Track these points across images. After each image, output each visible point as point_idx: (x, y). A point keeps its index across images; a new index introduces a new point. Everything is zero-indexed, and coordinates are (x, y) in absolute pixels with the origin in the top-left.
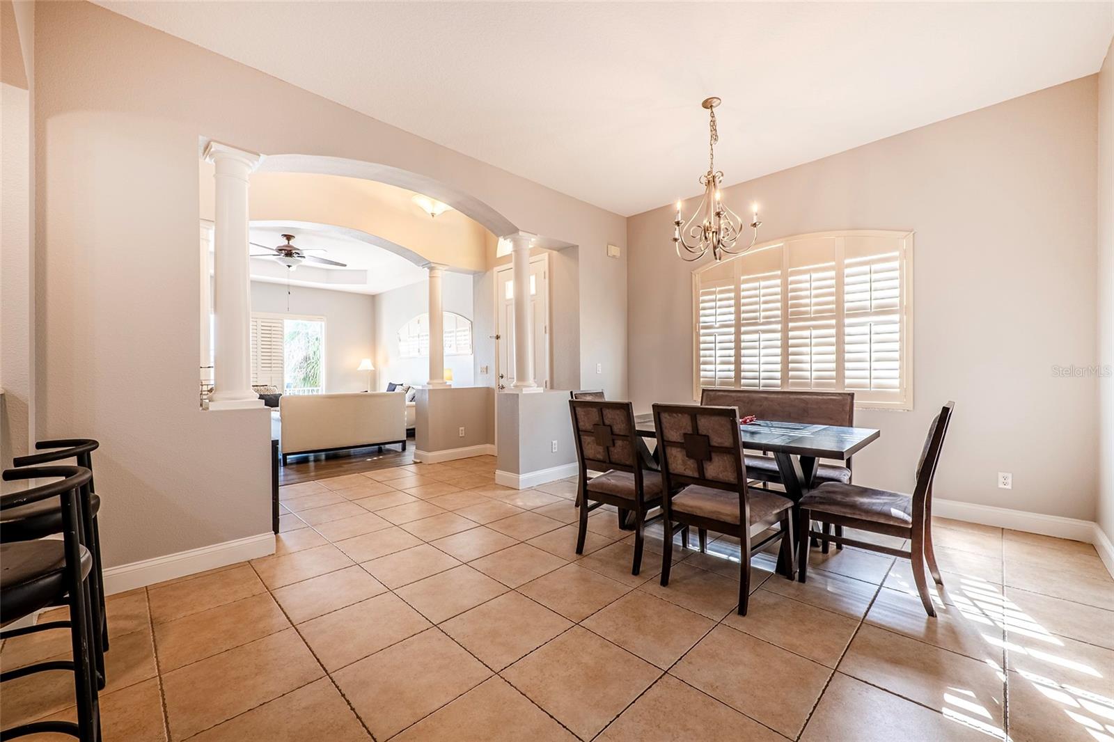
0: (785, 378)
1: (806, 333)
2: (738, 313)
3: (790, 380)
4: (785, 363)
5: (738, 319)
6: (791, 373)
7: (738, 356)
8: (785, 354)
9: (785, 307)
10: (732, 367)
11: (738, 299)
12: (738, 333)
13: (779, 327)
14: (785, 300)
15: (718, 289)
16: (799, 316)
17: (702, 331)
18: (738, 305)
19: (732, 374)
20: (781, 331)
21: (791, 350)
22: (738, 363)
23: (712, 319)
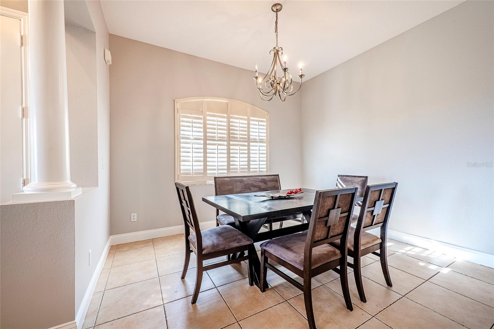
0: (228, 169)
1: (238, 147)
2: (205, 132)
3: (231, 170)
4: (229, 161)
5: (205, 136)
6: (231, 167)
7: (205, 157)
8: (229, 157)
9: (229, 134)
10: (202, 163)
11: (205, 124)
12: (205, 144)
13: (225, 143)
14: (229, 130)
15: (193, 116)
16: (235, 139)
17: (182, 140)
18: (205, 128)
19: (202, 168)
20: (227, 145)
21: (231, 155)
22: (205, 161)
23: (190, 133)
